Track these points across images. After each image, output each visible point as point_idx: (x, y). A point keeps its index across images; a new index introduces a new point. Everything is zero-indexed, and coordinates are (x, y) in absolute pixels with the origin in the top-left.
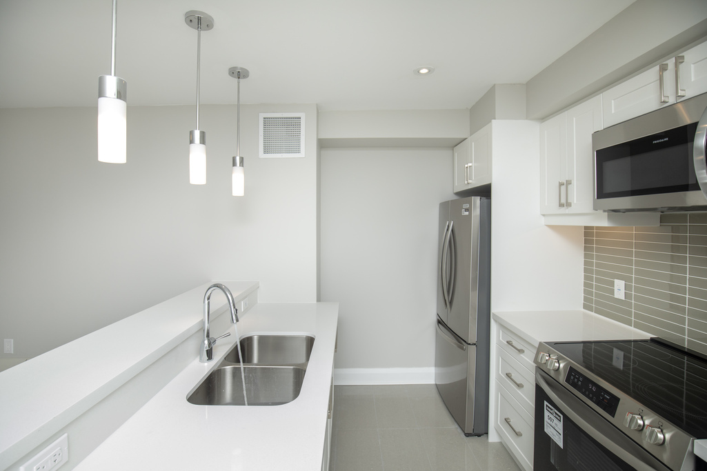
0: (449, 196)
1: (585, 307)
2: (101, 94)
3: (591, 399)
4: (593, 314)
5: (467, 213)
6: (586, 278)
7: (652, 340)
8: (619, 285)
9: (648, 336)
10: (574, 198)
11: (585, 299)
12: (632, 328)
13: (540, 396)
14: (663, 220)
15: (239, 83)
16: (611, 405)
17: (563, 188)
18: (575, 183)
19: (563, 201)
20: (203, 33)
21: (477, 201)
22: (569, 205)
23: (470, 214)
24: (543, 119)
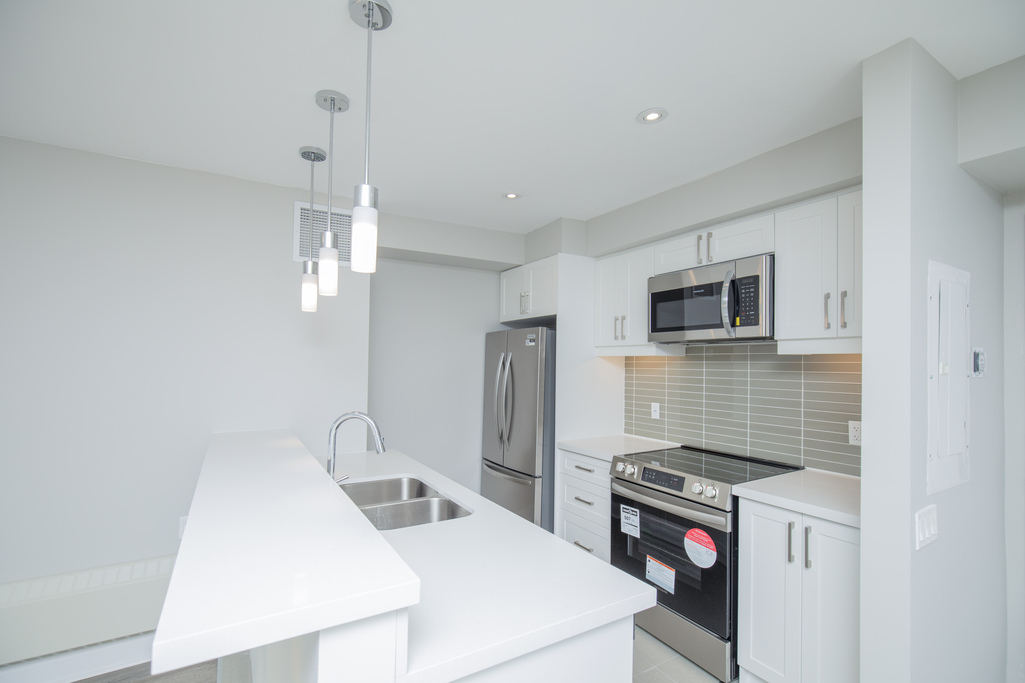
0: (494, 326)
1: (626, 431)
2: (356, 202)
3: (664, 486)
4: (633, 436)
5: (533, 344)
6: (627, 404)
7: (683, 447)
8: (655, 407)
9: (679, 445)
10: (628, 332)
11: (626, 424)
12: (666, 442)
13: (617, 500)
14: (688, 351)
15: (313, 166)
16: (679, 484)
17: (619, 323)
18: (628, 318)
19: (619, 334)
20: (337, 115)
21: (542, 331)
22: (623, 337)
23: (537, 345)
24: (598, 257)
